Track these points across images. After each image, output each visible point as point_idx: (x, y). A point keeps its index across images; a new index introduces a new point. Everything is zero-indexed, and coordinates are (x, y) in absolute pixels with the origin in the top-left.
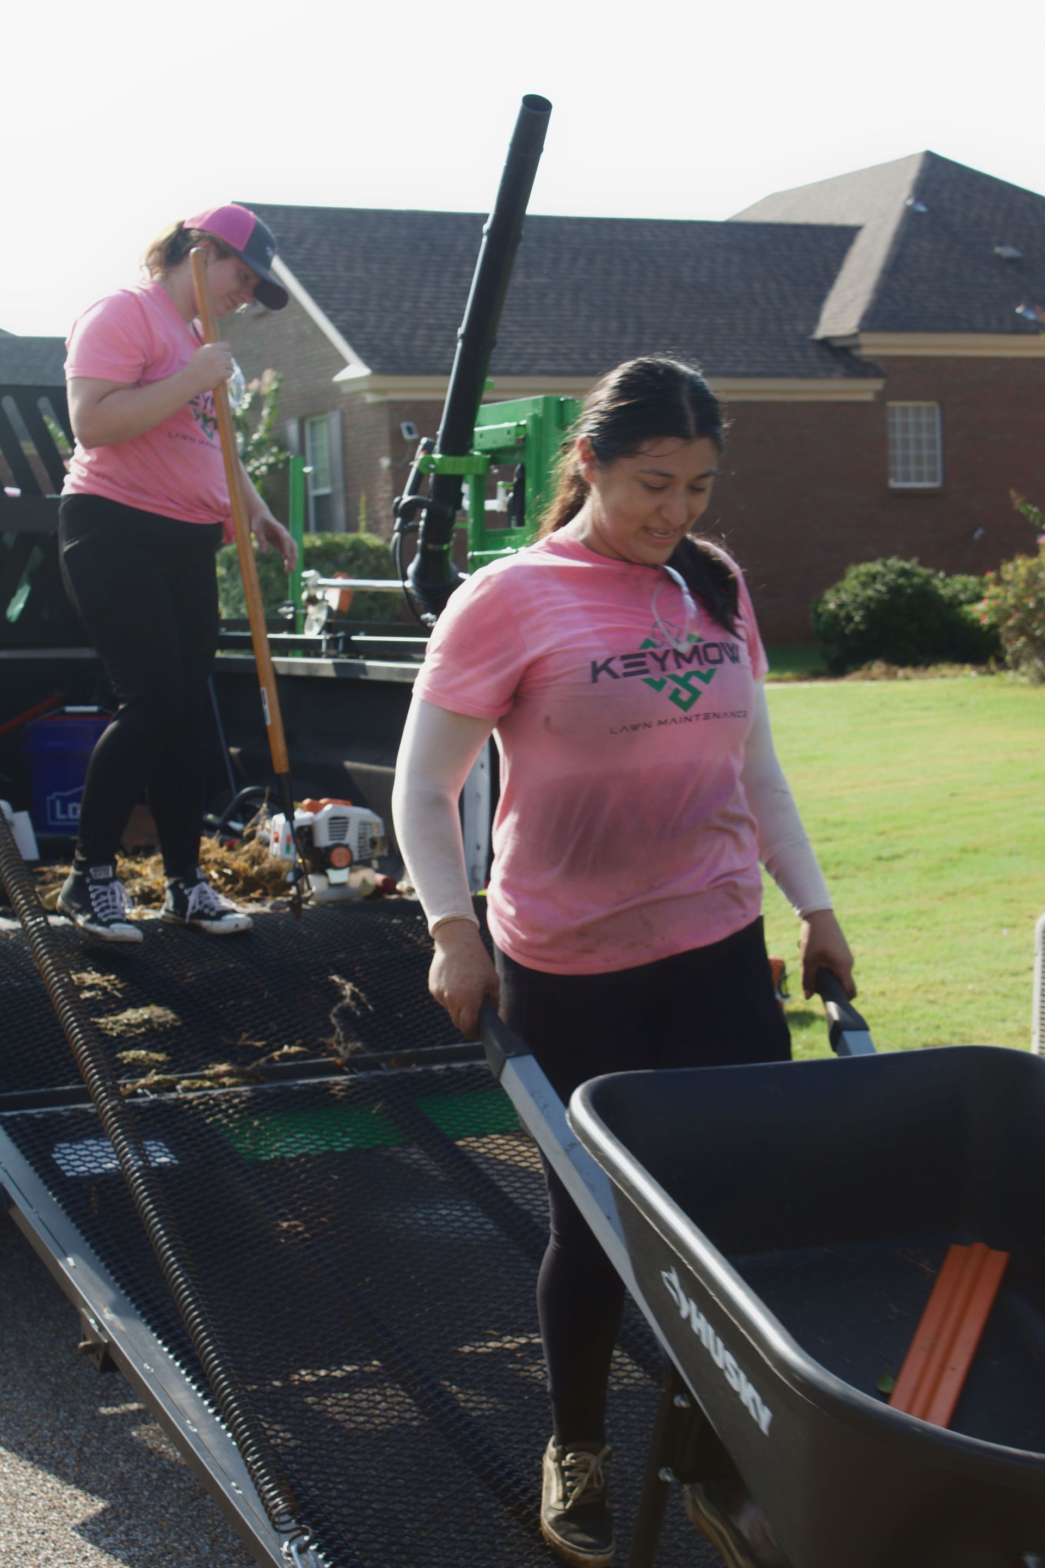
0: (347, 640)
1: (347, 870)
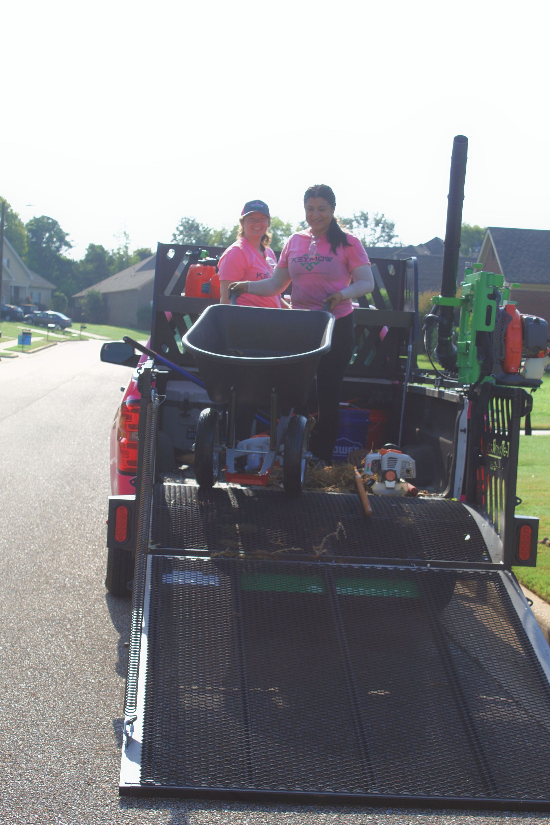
0: (441, 381)
1: (394, 482)
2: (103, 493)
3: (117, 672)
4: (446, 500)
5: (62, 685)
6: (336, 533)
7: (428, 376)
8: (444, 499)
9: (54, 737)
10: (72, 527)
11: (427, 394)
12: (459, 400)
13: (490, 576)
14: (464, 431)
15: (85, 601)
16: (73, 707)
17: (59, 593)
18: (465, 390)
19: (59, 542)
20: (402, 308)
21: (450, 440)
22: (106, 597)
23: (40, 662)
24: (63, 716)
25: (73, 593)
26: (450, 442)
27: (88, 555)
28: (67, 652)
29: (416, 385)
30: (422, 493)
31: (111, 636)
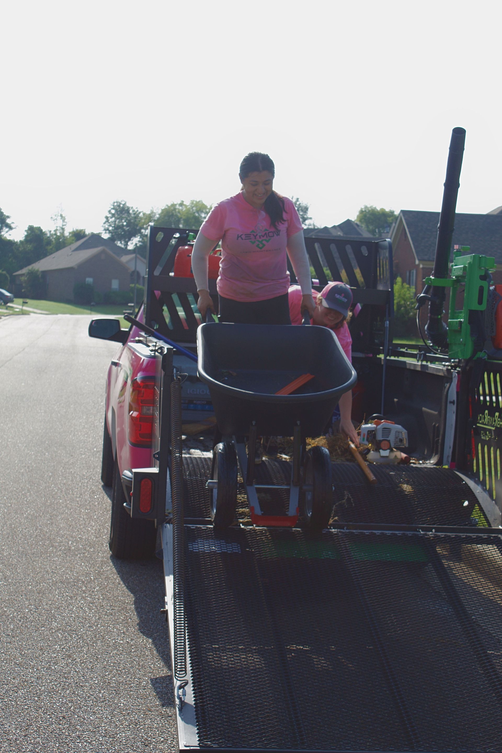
0: (425, 355)
1: (388, 451)
2: (81, 459)
3: (141, 632)
4: (438, 467)
5: (94, 646)
6: (344, 501)
7: (407, 350)
8: (435, 466)
9: (100, 698)
10: (61, 492)
11: (408, 367)
12: (446, 374)
13: (492, 540)
14: (453, 402)
15: (93, 564)
16: (110, 668)
17: (67, 556)
18: (453, 364)
19: (53, 506)
20: (375, 286)
21: (435, 411)
22: (111, 559)
23: (66, 623)
24: (103, 677)
25: (79, 555)
26: (436, 413)
27: (84, 519)
28: (89, 613)
29: (392, 358)
30: (414, 461)
31: (126, 597)
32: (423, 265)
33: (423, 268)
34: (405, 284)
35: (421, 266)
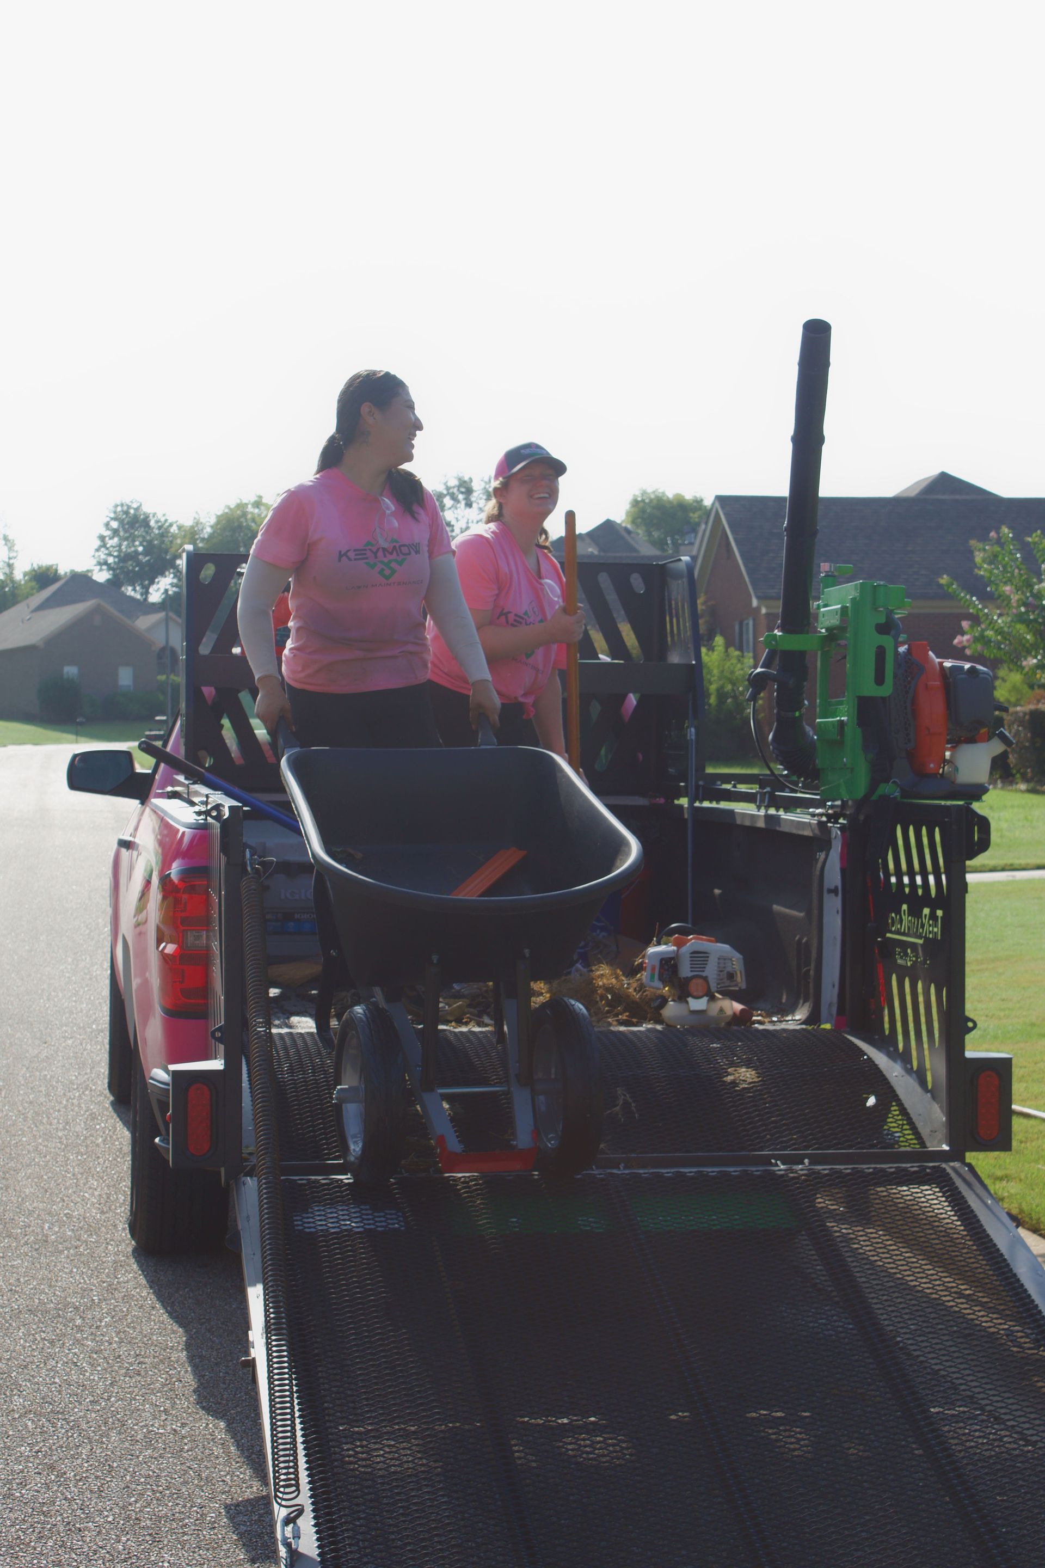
0: (772, 795)
1: (705, 999)
2: (65, 1048)
3: (203, 1408)
4: (810, 1028)
5: (102, 1443)
6: (618, 1108)
7: (734, 786)
8: (804, 1026)
9: (119, 1552)
10: (25, 1119)
11: (739, 822)
12: (817, 832)
13: (928, 1174)
14: (834, 891)
15: (96, 1268)
16: (139, 1488)
17: (40, 1254)
18: (830, 811)
19: (8, 1150)
20: (663, 656)
21: (800, 911)
22: (135, 1257)
23: (43, 1399)
24: (123, 1508)
25: (66, 1252)
26: (802, 914)
27: (74, 1175)
28: (92, 1374)
29: (706, 804)
30: (759, 1018)
31: (168, 1335)
32: (767, 607)
33: (767, 615)
34: (731, 650)
35: (764, 611)
